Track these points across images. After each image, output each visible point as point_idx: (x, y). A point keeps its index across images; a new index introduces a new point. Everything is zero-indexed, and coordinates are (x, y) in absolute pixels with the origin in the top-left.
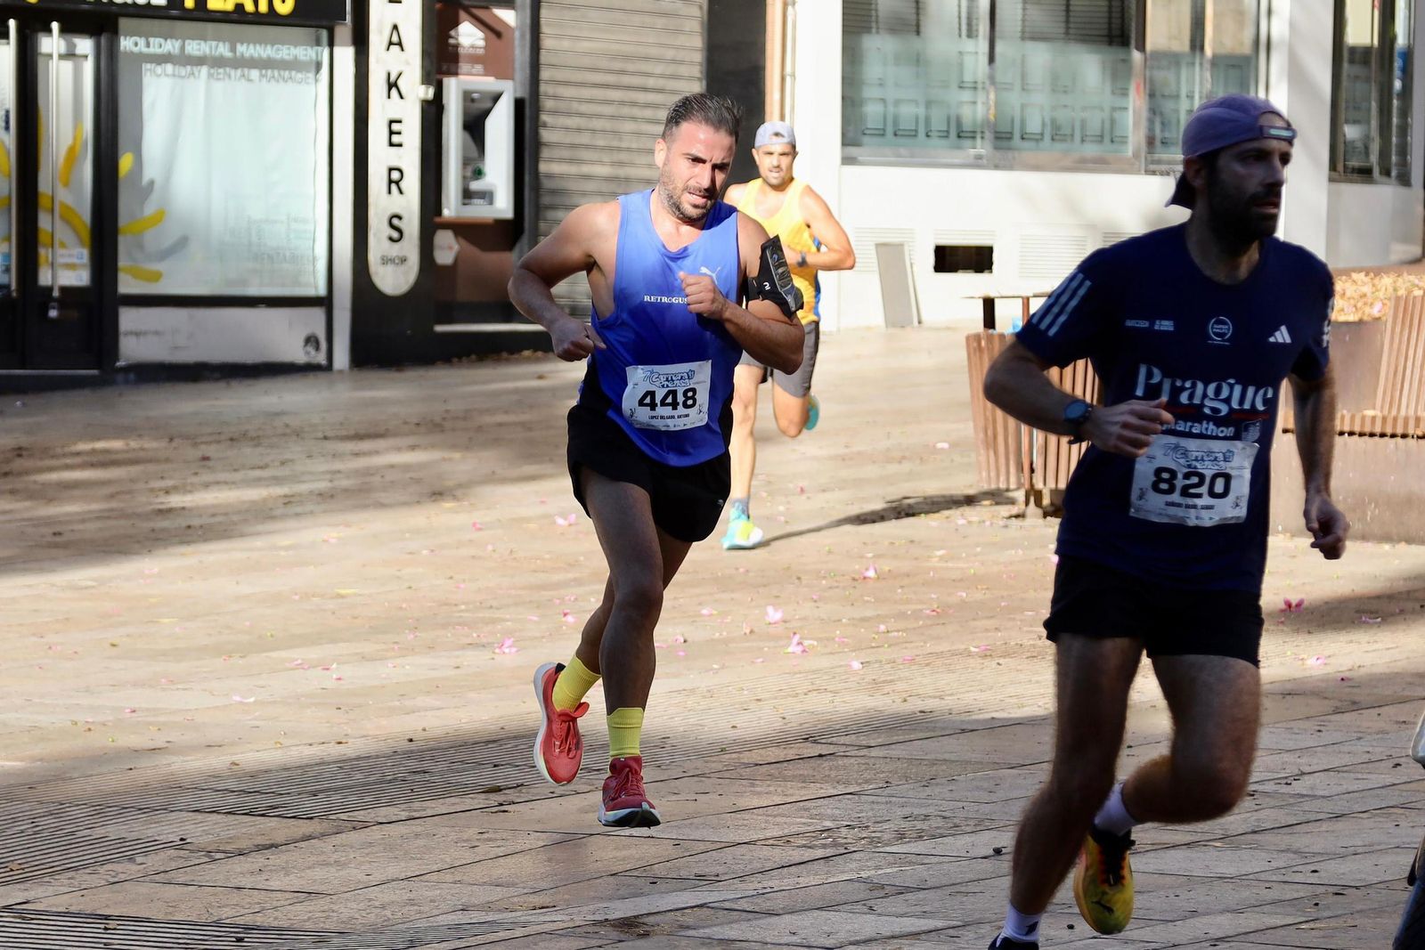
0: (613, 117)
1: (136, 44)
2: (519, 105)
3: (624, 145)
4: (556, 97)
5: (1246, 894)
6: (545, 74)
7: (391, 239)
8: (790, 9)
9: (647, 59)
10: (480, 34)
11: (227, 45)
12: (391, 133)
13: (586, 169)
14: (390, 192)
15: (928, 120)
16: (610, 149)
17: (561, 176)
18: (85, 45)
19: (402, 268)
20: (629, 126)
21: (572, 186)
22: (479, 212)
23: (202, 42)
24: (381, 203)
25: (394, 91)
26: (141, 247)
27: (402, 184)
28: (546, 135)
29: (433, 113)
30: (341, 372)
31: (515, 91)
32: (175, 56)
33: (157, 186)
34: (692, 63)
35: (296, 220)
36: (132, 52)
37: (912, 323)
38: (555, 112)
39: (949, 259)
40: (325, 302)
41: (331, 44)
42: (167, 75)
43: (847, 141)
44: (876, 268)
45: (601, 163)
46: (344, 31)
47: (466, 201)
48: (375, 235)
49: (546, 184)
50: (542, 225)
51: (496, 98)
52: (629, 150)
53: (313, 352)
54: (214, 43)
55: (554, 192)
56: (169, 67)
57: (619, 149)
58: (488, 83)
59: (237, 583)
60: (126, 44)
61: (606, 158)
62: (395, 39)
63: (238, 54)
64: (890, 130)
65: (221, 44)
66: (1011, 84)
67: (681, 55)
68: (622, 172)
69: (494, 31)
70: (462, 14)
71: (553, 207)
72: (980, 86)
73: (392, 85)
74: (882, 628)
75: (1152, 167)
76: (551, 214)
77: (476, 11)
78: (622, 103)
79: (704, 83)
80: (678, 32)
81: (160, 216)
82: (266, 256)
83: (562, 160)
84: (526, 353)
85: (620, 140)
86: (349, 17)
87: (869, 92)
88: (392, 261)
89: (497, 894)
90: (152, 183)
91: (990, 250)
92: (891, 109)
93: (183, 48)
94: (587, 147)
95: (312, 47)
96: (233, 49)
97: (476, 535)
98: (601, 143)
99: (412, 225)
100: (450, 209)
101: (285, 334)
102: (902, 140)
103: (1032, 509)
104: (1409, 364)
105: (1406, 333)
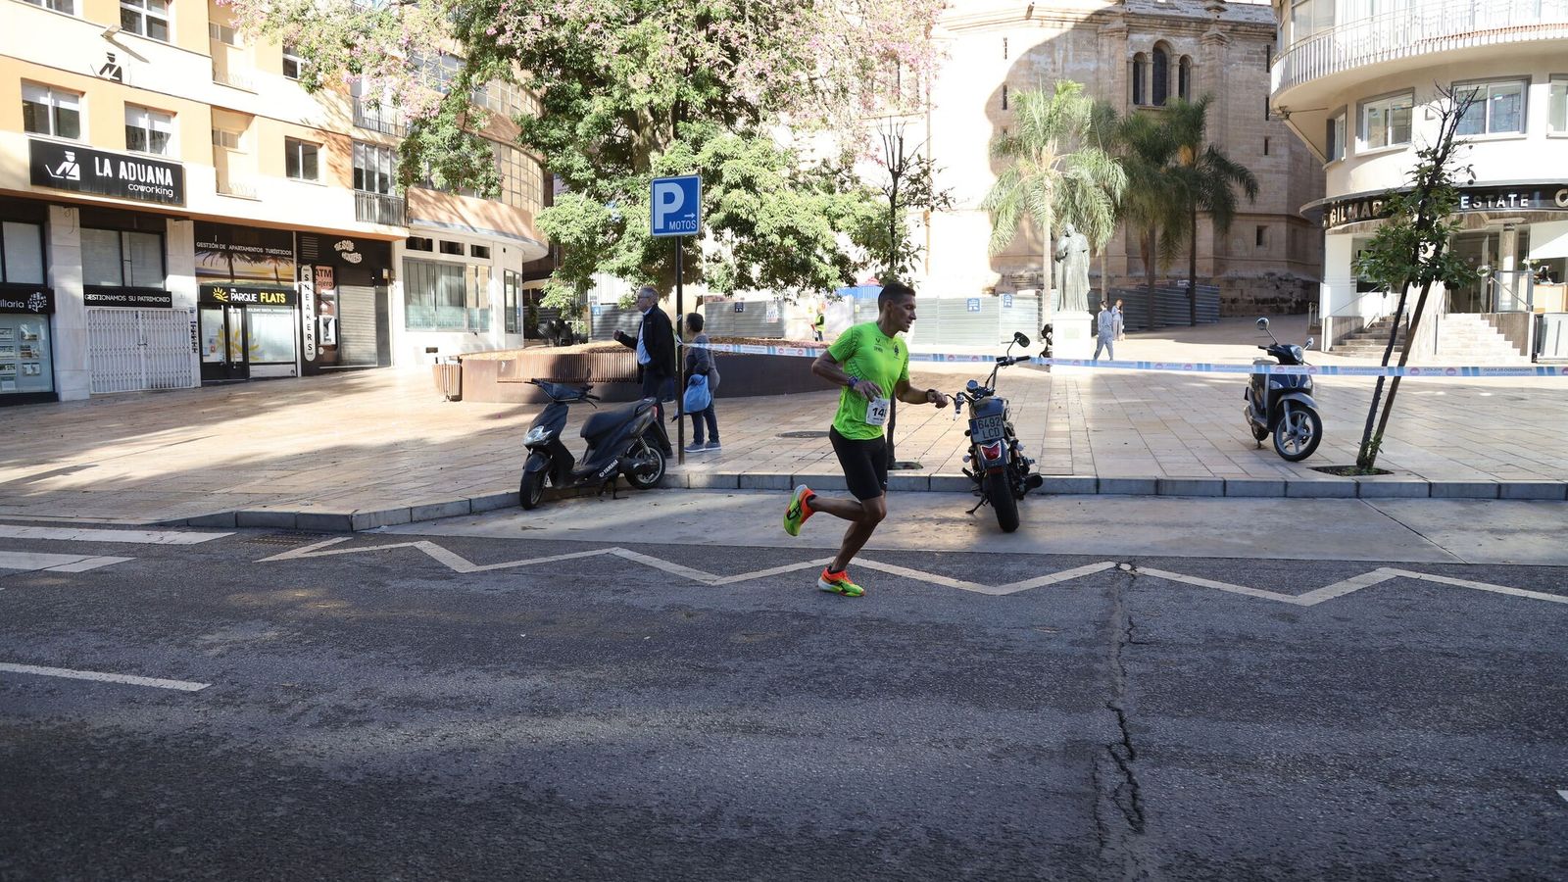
0: (356, 323)
1: (250, 310)
2: (336, 320)
3: (359, 328)
4: (344, 319)
5: (490, 474)
6: (341, 314)
7: (309, 349)
8: (393, 300)
9: (363, 311)
10: (326, 306)
11: (271, 309)
12: (308, 327)
13: (350, 333)
14: (308, 339)
16: (356, 329)
17: (346, 336)
18: (239, 310)
19: (312, 355)
20: (359, 324)
21: (348, 337)
22: (328, 343)
23: (264, 309)
24: (306, 342)
25: (308, 318)
26: (254, 352)
27: (311, 338)
28: (342, 327)
29: (317, 323)
30: (300, 377)
31: (335, 318)
32: (259, 313)
33: (257, 339)
34: (373, 311)
35: (288, 346)
36: (249, 312)
37: (422, 364)
38: (344, 322)
39: (429, 351)
40: (295, 363)
41: (294, 309)
42: (258, 317)
43: (407, 326)
46: (297, 306)
47: (325, 341)
48: (305, 348)
49: (343, 337)
50: (342, 346)
51: (330, 319)
53: (293, 373)
55: (344, 339)
56: (258, 315)
57: (358, 330)
58: (329, 316)
60: (248, 310)
61: (355, 331)
62: (308, 307)
63: (273, 312)
64: (415, 324)
65: (269, 309)
66: (440, 315)
67: (370, 310)
68: (359, 334)
69: (329, 305)
70: (322, 302)
71: (344, 342)
72: (434, 315)
76: (344, 344)
77: (325, 301)
78: (358, 320)
79: (375, 315)
80: (369, 305)
81: (258, 346)
82: (281, 354)
83: (345, 332)
86: (297, 302)
87: (411, 317)
88: (310, 354)
89: (332, 484)
90: (255, 339)
91: (437, 348)
93: (261, 310)
94: (351, 329)
95: (290, 310)
98: (354, 328)
99: (314, 346)
100: (322, 342)
101: (287, 370)
102: (418, 326)
103: (448, 400)
104: (521, 368)
105: (520, 362)
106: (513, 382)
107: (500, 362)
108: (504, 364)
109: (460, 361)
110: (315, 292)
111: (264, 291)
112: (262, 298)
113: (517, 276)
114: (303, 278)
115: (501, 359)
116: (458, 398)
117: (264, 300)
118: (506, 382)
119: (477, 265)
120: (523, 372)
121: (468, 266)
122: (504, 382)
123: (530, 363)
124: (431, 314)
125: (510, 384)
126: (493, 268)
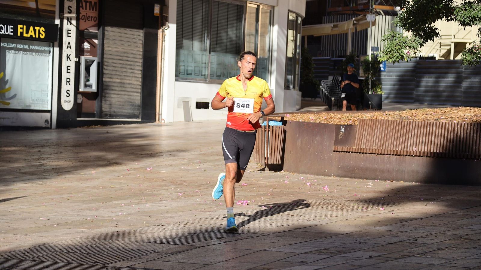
0: (121, 67)
1: (5, 45)
2: (99, 63)
3: (124, 74)
4: (107, 62)
6: (105, 56)
7: (67, 96)
8: (163, 42)
9: (129, 53)
10: (89, 46)
11: (28, 46)
12: (68, 69)
13: (114, 80)
14: (67, 84)
15: (195, 71)
16: (120, 75)
17: (108, 82)
19: (70, 103)
20: (124, 70)
21: (111, 84)
22: (88, 90)
23: (22, 45)
24: (64, 87)
25: (68, 59)
26: (5, 96)
27: (70, 82)
28: (105, 71)
29: (78, 64)
30: (53, 129)
31: (98, 60)
32: (14, 48)
33: (9, 81)
34: (140, 55)
35: (43, 91)
36: (4, 46)
37: (190, 121)
38: (107, 66)
39: (199, 105)
40: (50, 111)
41: (53, 47)
42: (12, 53)
43: (176, 76)
44: (182, 107)
45: (118, 79)
46: (56, 44)
47: (86, 87)
48: (63, 95)
49: (105, 84)
50: (103, 94)
51: (93, 61)
52: (124, 76)
53: (47, 124)
54: (24, 45)
55: (107, 86)
56: (13, 51)
57: (122, 75)
58: (91, 58)
59: (82, 184)
60: (3, 44)
61: (119, 77)
62: (69, 46)
63: (30, 48)
64: (186, 73)
65: (26, 46)
66: (214, 63)
67: (137, 53)
68: (123, 81)
69: (92, 45)
70: (85, 41)
71: (106, 89)
72: (207, 63)
73: (68, 57)
74: (262, 198)
76: (105, 91)
77: (88, 40)
78: (123, 64)
79: (143, 60)
80: (137, 47)
81: (10, 89)
82: (36, 100)
83: (108, 78)
84: (99, 126)
85: (123, 73)
86: (58, 40)
87: (181, 64)
88: (67, 102)
90: (8, 80)
91: (208, 104)
92: (186, 68)
93: (16, 46)
94: (115, 75)
95: (49, 47)
96: (29, 47)
97: (129, 172)
98: (118, 74)
99: (72, 93)
100: (82, 89)
101: (40, 119)
102: (188, 76)
103: (267, 169)
104: (364, 136)
105: (363, 128)
106: (354, 153)
107: (338, 127)
108: (342, 130)
109: (284, 122)
110: (77, 27)
111: (22, 23)
112: (20, 30)
113: (300, 19)
114: (66, 10)
115: (339, 123)
116: (277, 168)
117: (22, 33)
118: (344, 152)
119: (259, 4)
120: (366, 140)
121: (248, 5)
122: (342, 152)
123: (376, 130)
124: (204, 61)
125: (350, 155)
126: (276, 9)
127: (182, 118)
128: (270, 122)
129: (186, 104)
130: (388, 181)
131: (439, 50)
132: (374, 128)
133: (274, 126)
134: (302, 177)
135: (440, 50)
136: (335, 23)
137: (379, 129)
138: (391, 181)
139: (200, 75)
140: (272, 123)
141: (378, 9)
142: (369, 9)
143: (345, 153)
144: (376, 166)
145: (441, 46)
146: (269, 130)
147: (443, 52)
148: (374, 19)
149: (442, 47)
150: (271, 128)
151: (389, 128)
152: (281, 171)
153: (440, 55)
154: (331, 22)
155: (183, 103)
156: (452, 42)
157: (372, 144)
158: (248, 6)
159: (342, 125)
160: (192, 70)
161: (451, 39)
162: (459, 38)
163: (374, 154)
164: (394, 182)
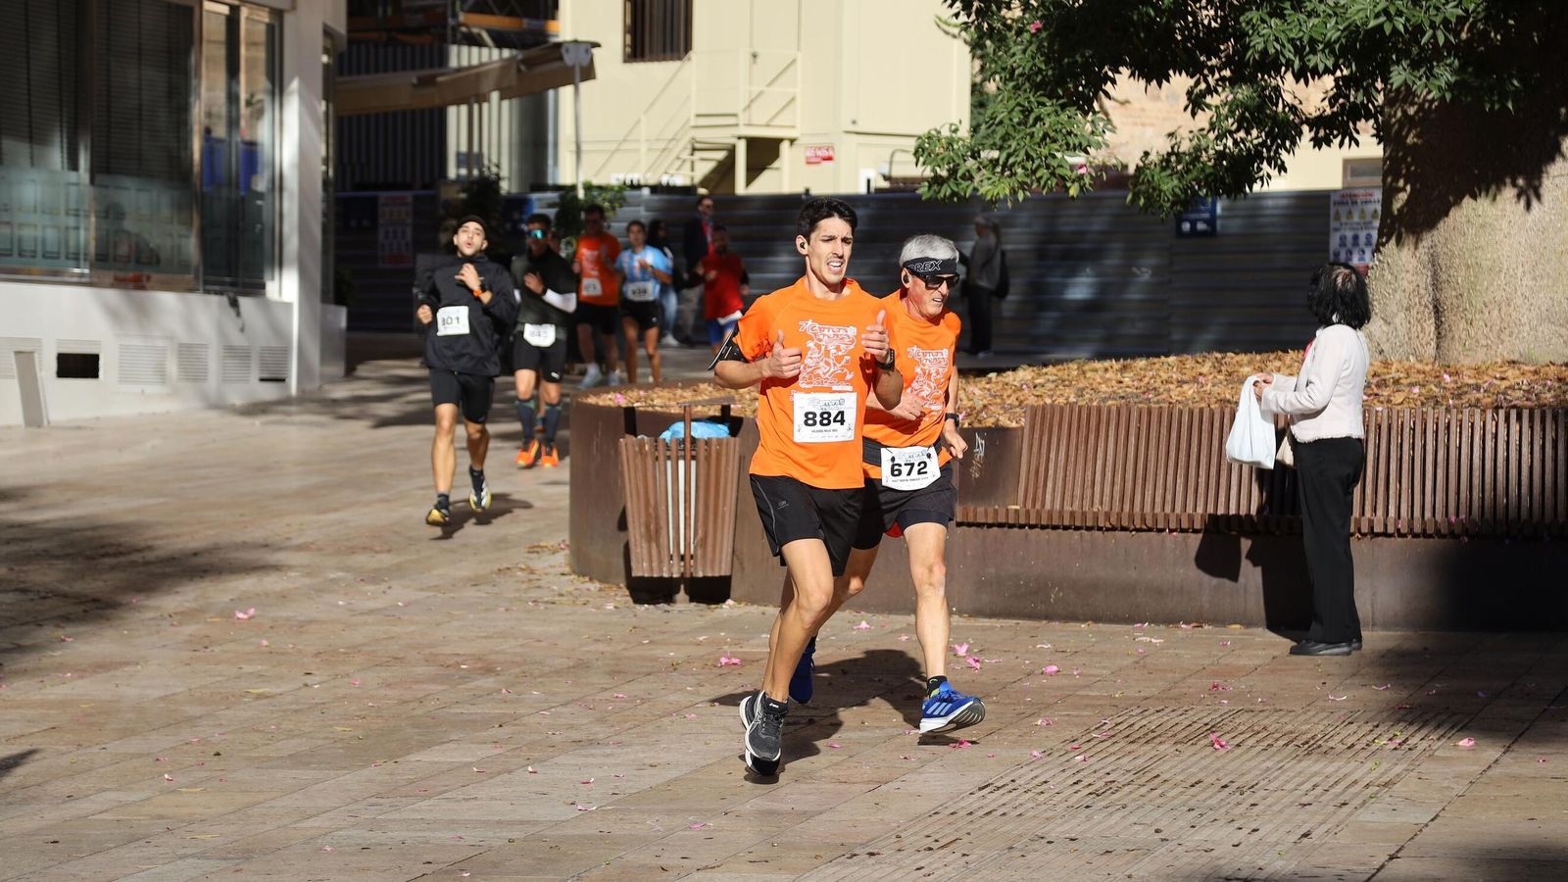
15: (44, 241)
37: (42, 421)
44: (16, 374)
64: (16, 253)
72: (81, 213)
75: (208, 287)
91: (95, 359)
92: (16, 232)
102: (24, 260)
103: (682, 596)
104: (1052, 465)
105: (1045, 439)
106: (1043, 527)
108: (980, 448)
109: (734, 424)
116: (712, 591)
118: (1001, 525)
119: (237, 3)
120: (1064, 480)
121: (208, 6)
122: (990, 526)
123: (1101, 444)
124: (73, 205)
125: (1027, 535)
126: (288, 19)
127: (14, 415)
128: (694, 424)
129: (25, 358)
130: (1183, 626)
131: (688, 165)
132: (1092, 437)
133: (709, 439)
134: (864, 624)
135: (693, 163)
136: (426, 72)
137: (1111, 439)
138: (1194, 624)
139: (63, 256)
140: (701, 431)
141: (475, 26)
142: (445, 26)
143: (1006, 529)
144: (1133, 574)
145: (694, 149)
146: (694, 453)
147: (703, 169)
148: (589, 59)
149: (698, 155)
150: (702, 448)
151: (1153, 434)
152: (724, 601)
153: (692, 179)
154: (413, 68)
155: (17, 360)
156: (739, 138)
157: (1088, 492)
158: (208, 11)
159: (981, 431)
160: (36, 240)
161: (737, 125)
162: (754, 122)
163: (1124, 529)
164: (1206, 627)
